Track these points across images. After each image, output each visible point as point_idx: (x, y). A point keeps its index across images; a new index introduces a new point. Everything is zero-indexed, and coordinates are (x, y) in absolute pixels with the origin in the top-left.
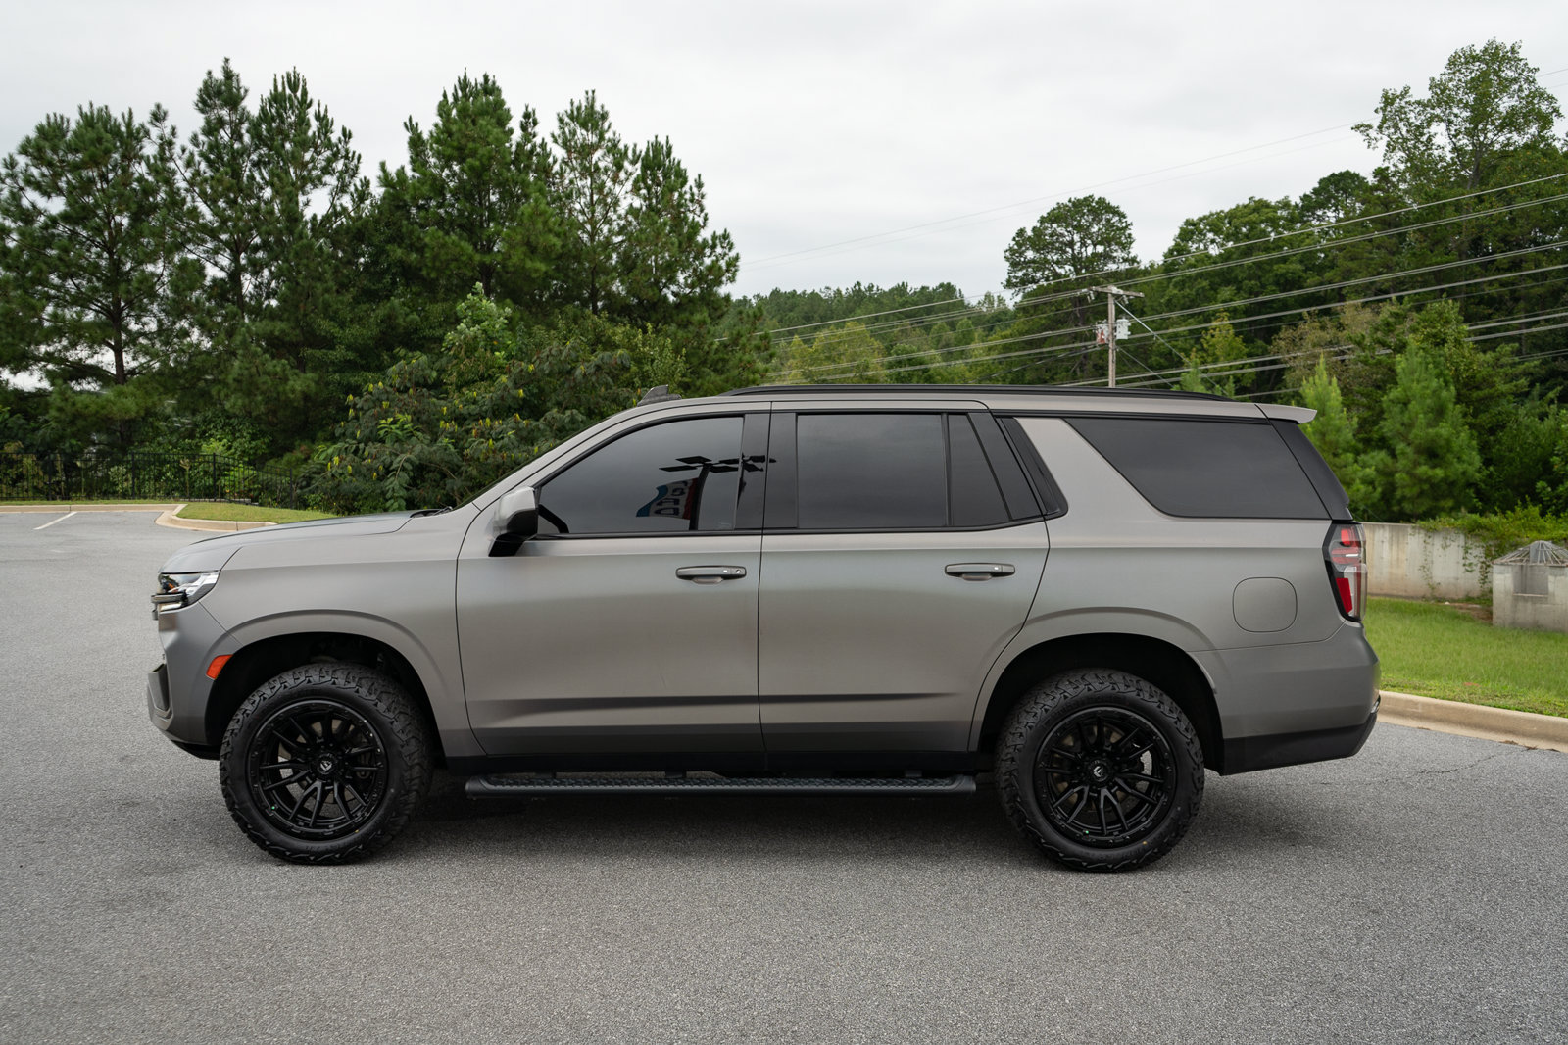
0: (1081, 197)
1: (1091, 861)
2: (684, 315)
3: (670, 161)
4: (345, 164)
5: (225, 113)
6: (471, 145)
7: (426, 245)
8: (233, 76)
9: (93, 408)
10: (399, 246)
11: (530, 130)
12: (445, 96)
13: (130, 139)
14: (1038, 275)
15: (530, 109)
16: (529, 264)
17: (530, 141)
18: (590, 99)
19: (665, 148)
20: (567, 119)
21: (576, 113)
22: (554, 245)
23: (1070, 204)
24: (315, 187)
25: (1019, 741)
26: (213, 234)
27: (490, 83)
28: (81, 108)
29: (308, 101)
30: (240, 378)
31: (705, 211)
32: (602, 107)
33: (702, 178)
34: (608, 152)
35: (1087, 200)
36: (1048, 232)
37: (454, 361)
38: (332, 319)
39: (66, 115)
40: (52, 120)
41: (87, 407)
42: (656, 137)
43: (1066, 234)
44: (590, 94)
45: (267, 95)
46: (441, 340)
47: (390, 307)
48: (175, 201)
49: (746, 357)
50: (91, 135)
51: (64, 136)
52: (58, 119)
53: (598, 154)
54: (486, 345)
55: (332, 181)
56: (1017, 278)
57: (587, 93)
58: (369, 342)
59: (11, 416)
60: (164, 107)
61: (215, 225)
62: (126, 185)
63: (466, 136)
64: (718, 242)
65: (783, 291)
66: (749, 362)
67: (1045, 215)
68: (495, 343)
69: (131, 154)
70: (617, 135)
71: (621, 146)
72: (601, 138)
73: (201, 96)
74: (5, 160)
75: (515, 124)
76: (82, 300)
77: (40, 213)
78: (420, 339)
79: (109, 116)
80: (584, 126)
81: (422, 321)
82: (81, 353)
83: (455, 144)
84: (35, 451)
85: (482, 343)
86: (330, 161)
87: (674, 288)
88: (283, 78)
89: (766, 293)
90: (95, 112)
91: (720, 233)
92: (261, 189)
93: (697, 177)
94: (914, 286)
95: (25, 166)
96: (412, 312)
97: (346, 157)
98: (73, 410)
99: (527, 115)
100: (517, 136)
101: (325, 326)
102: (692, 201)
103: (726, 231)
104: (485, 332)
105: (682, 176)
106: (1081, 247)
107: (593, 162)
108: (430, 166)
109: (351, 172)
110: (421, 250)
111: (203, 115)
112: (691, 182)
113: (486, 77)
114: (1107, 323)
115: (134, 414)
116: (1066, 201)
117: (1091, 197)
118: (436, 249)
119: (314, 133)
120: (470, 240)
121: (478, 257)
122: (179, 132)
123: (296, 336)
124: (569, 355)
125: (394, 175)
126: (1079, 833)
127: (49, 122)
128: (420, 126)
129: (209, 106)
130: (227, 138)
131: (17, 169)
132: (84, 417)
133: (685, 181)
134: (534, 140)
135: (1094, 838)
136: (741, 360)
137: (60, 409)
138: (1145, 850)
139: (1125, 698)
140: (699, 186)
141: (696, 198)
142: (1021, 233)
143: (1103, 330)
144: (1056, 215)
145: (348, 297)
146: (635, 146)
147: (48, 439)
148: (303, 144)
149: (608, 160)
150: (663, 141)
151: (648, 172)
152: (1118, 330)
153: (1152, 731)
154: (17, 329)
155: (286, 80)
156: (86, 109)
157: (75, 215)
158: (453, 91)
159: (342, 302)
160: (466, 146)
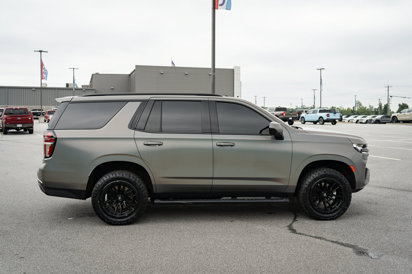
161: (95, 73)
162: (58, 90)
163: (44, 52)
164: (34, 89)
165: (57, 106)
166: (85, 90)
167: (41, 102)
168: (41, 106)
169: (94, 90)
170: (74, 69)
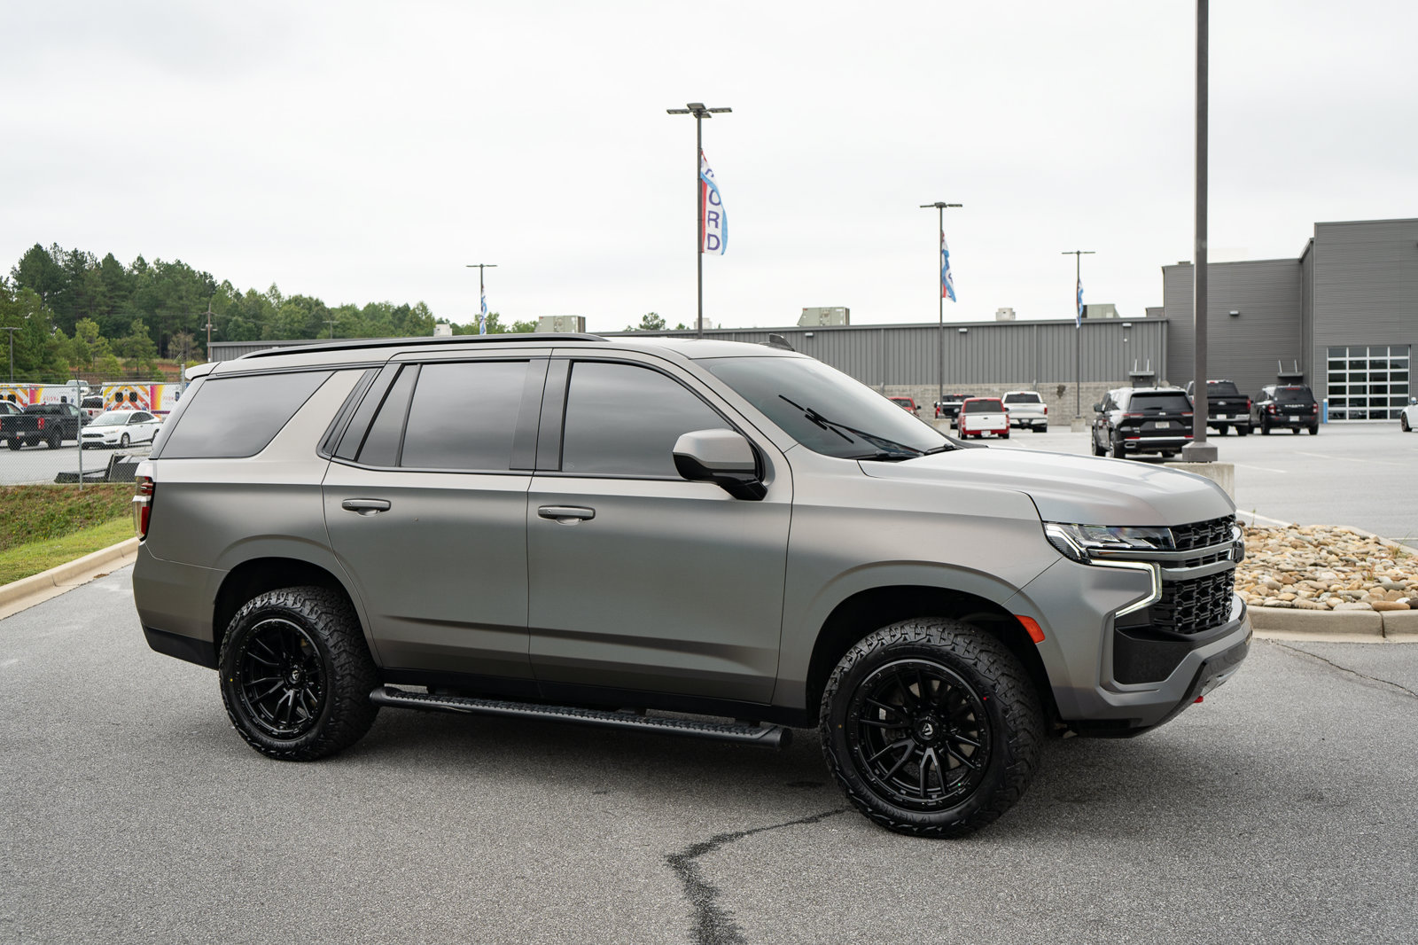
161: (1175, 263)
162: (1039, 328)
163: (950, 205)
164: (965, 330)
165: (1035, 382)
166: (1129, 325)
167: (941, 374)
168: (941, 386)
169: (1162, 322)
170: (1081, 255)
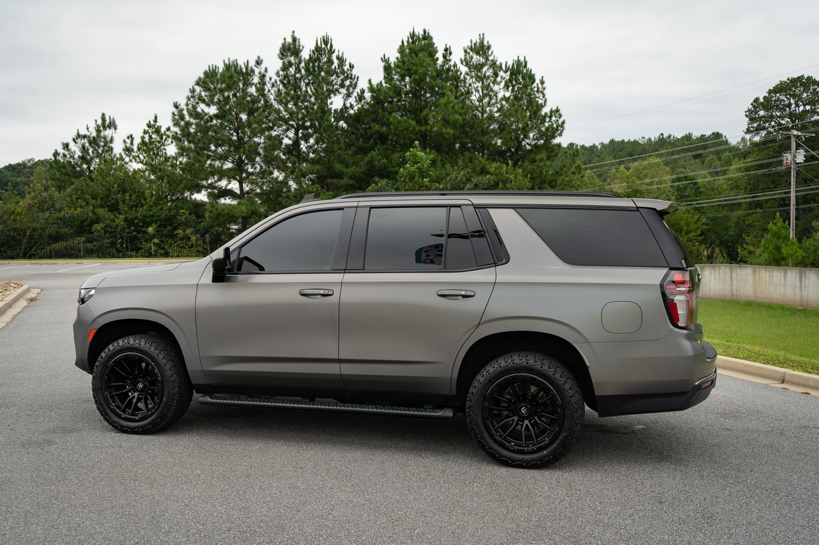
0: (795, 76)
1: (514, 461)
2: (532, 156)
3: (526, 70)
4: (350, 82)
5: (292, 59)
6: (414, 68)
7: (391, 123)
8: (296, 40)
9: (226, 211)
10: (378, 124)
11: (448, 58)
12: (403, 42)
13: (247, 75)
14: (767, 125)
15: (448, 47)
16: (444, 130)
17: (447, 64)
18: (482, 38)
19: (523, 63)
20: (469, 51)
21: (473, 46)
22: (458, 120)
23: (788, 82)
24: (335, 95)
25: (475, 391)
26: (286, 121)
27: (427, 34)
28: (224, 61)
29: (333, 50)
30: (296, 195)
31: (546, 97)
32: (488, 42)
33: (544, 78)
34: (490, 67)
35: (800, 78)
36: (773, 99)
37: (403, 184)
38: (342, 163)
39: (217, 65)
40: (211, 69)
41: (223, 210)
42: (518, 57)
43: (786, 99)
44: (482, 36)
45: (313, 48)
46: (397, 173)
47: (371, 156)
48: (268, 105)
49: (567, 179)
50: (228, 74)
51: (217, 75)
52: (214, 67)
53: (485, 69)
54: (419, 176)
55: (344, 91)
56: (753, 127)
57: (480, 35)
58: (361, 175)
59: (190, 215)
60: (261, 58)
61: (287, 116)
62: (244, 98)
63: (412, 63)
64: (553, 114)
65: (616, 140)
66: (568, 182)
67: (772, 89)
68: (424, 174)
69: (247, 84)
70: (496, 58)
71: (498, 63)
72: (487, 59)
73: (281, 52)
74: (190, 89)
75: (439, 55)
76: (223, 158)
77: (206, 114)
78: (386, 172)
79: (237, 64)
80: (478, 53)
81: (388, 162)
82: (223, 183)
83: (406, 68)
84: (200, 233)
85: (418, 175)
86: (343, 81)
87: (527, 141)
88: (321, 39)
89: (606, 142)
90: (231, 63)
91: (554, 108)
92: (311, 97)
93: (541, 78)
94: (696, 134)
95: (199, 92)
96: (383, 158)
97: (351, 78)
98: (217, 212)
99: (446, 50)
100: (441, 61)
101: (338, 167)
102: (538, 92)
103: (557, 107)
104: (419, 169)
105: (532, 78)
106: (795, 107)
107: (483, 73)
108: (395, 80)
109: (353, 86)
110: (388, 125)
111: (282, 61)
112: (538, 81)
113: (425, 31)
114: (791, 153)
115: (245, 214)
116: (785, 79)
117: (802, 76)
118: (396, 125)
119: (335, 67)
120: (414, 119)
121: (418, 128)
122: (268, 70)
123: (324, 172)
124: (461, 179)
125: (375, 86)
126: (508, 444)
127: (210, 70)
128: (390, 59)
129: (285, 56)
130: (293, 72)
131: (196, 93)
132: (223, 216)
133: (534, 81)
134: (450, 63)
135: (516, 448)
136: (563, 180)
137: (211, 212)
138: (545, 456)
139: (533, 369)
140: (542, 82)
141: (540, 90)
142: (756, 100)
143: (787, 157)
144: (780, 88)
145: (350, 152)
146: (506, 62)
147: (206, 227)
148: (330, 73)
149: (491, 71)
150: (522, 59)
151: (514, 76)
152: (797, 157)
153: (550, 388)
154: (193, 172)
155: (322, 40)
156: (227, 62)
157: (220, 115)
158: (407, 39)
159: (348, 154)
160: (412, 68)
